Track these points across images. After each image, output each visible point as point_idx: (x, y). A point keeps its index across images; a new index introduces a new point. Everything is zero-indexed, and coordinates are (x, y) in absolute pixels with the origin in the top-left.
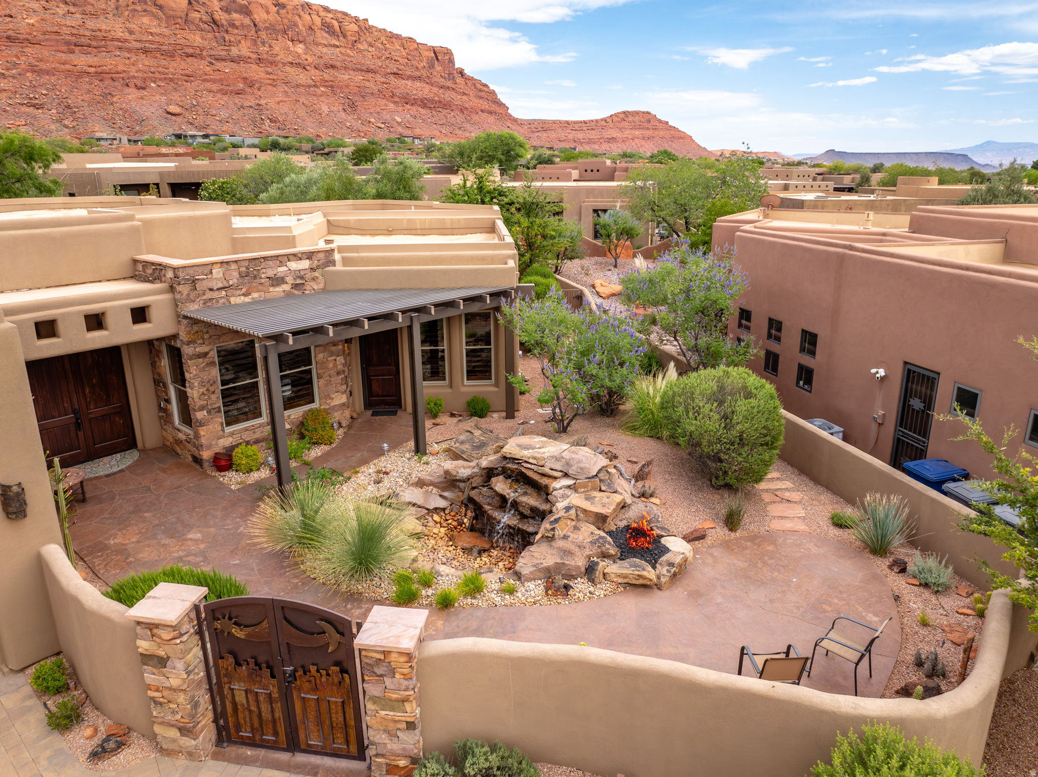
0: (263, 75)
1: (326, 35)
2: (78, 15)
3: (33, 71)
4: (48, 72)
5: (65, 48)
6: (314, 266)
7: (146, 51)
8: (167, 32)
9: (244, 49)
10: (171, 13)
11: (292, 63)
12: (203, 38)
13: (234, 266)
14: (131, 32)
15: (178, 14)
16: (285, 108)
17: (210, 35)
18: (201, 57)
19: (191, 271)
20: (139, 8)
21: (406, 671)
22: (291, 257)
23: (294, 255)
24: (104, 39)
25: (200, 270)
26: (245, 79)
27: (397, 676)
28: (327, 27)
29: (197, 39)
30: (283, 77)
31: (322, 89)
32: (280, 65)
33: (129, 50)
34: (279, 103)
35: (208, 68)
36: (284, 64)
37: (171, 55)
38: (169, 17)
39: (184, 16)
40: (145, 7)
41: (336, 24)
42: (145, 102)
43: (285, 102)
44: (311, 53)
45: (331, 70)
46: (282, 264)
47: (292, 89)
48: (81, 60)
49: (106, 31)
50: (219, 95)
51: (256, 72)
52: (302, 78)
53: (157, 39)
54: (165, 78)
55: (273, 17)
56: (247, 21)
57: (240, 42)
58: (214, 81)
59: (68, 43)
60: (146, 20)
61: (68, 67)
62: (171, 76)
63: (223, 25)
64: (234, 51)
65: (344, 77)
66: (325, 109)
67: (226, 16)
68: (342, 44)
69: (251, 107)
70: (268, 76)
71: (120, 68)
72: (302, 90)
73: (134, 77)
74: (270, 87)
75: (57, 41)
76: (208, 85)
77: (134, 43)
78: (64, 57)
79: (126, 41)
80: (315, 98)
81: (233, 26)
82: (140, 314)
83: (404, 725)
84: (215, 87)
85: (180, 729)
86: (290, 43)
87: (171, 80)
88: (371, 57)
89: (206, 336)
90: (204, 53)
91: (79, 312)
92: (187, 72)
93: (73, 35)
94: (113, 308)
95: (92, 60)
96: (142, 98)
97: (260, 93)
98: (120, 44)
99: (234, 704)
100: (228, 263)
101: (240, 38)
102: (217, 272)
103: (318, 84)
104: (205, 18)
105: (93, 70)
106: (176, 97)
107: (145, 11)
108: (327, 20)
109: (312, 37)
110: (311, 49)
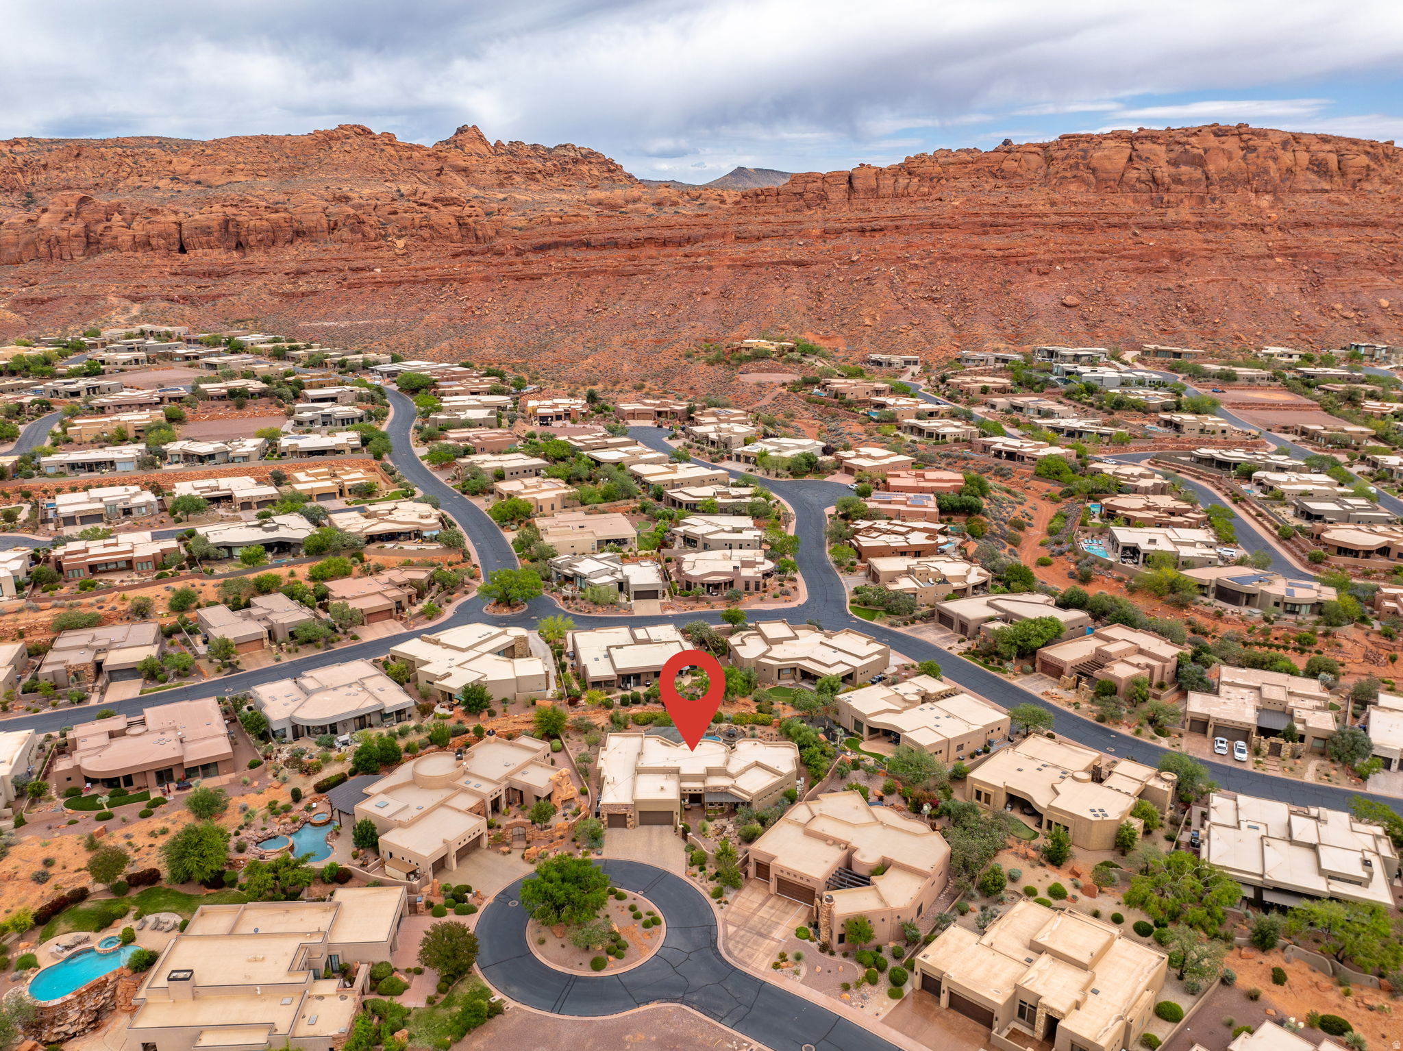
0: (1199, 245)
1: (1313, 177)
2: (1004, 189)
3: (944, 259)
4: (956, 260)
5: (980, 230)
7: (1063, 226)
8: (1092, 197)
9: (1185, 212)
10: (1105, 175)
11: (1245, 225)
12: (1136, 201)
14: (1053, 204)
15: (1112, 176)
16: (1214, 290)
17: (1145, 197)
18: (1125, 226)
20: (1068, 174)
24: (1023, 215)
26: (1173, 252)
28: (1319, 168)
29: (1127, 203)
30: (1226, 246)
31: (1278, 260)
32: (1229, 228)
33: (1045, 226)
34: (1208, 282)
35: (1130, 241)
36: (1234, 227)
37: (1090, 228)
38: (1099, 181)
39: (1118, 178)
40: (1075, 172)
41: (1333, 160)
42: (1042, 290)
43: (1218, 281)
44: (1280, 206)
45: (1303, 230)
47: (1234, 263)
48: (993, 242)
49: (1026, 206)
50: (1133, 276)
51: (1190, 240)
52: (1251, 244)
53: (1081, 209)
54: (1075, 259)
55: (1237, 164)
56: (1198, 174)
57: (1181, 201)
58: (1132, 258)
59: (984, 225)
60: (1073, 187)
61: (978, 252)
62: (1082, 255)
63: (1163, 184)
64: (1171, 215)
65: (1318, 239)
66: (1272, 289)
67: (1173, 170)
68: (1335, 187)
69: (1169, 289)
70: (1205, 246)
71: (1029, 250)
72: (1247, 263)
73: (1040, 261)
74: (1203, 261)
75: (975, 223)
76: (1124, 263)
77: (1053, 216)
78: (975, 239)
79: (1045, 215)
80: (1262, 274)
81: (1178, 181)
84: (1129, 264)
86: (1252, 195)
87: (1082, 259)
88: (1378, 201)
90: (1131, 221)
92: (1103, 248)
93: (992, 214)
95: (1001, 241)
96: (1041, 286)
97: (1187, 270)
98: (1037, 220)
101: (1183, 196)
103: (1275, 252)
104: (1143, 177)
105: (1001, 253)
106: (1079, 282)
107: (1075, 177)
108: (1321, 155)
109: (1288, 184)
110: (1282, 201)
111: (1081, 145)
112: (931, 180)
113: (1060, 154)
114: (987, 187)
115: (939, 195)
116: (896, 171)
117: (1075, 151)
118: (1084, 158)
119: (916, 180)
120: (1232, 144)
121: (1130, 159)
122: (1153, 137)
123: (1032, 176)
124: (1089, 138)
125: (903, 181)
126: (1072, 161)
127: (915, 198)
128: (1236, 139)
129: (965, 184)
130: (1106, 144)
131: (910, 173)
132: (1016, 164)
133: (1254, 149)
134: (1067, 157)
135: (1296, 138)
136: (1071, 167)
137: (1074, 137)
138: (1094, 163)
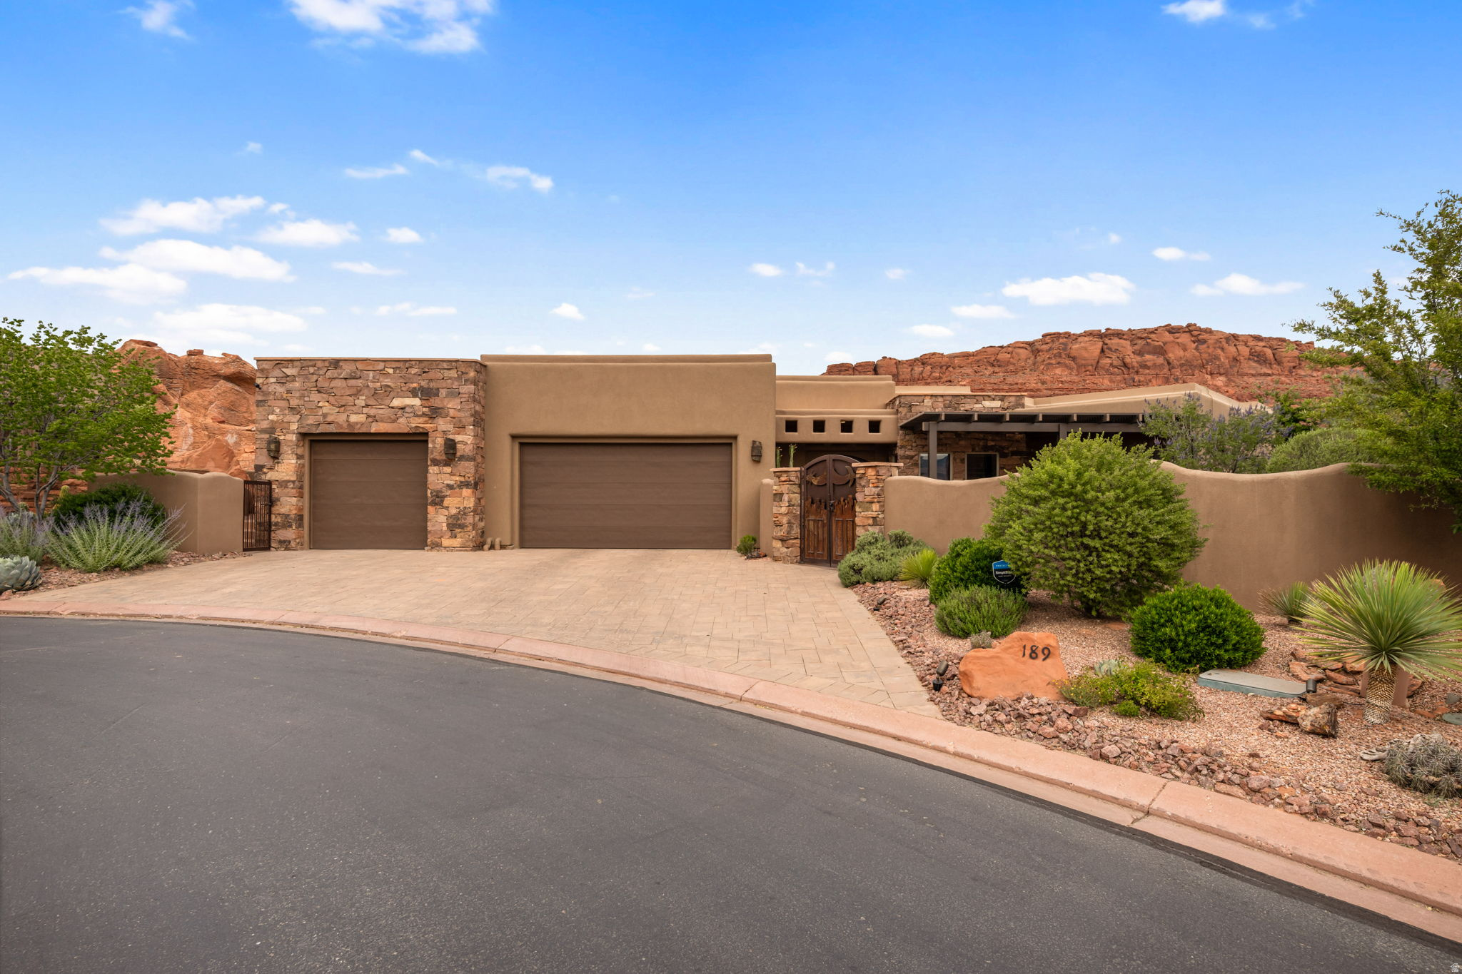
1: (1254, 364)
2: (1001, 374)
6: (1005, 406)
8: (1076, 379)
10: (1083, 362)
12: (1111, 381)
13: (940, 399)
14: (1043, 383)
15: (1089, 362)
17: (1119, 378)
19: (909, 399)
20: (1053, 361)
21: (874, 481)
22: (986, 398)
23: (989, 396)
25: (916, 399)
27: (871, 485)
28: (1258, 357)
29: (1105, 382)
38: (1079, 367)
39: (1095, 364)
40: (1059, 360)
41: (1269, 352)
44: (1233, 384)
46: (978, 402)
49: (1022, 384)
53: (1067, 386)
55: (1191, 352)
56: (1160, 360)
57: (1150, 381)
60: (1058, 371)
63: (1133, 368)
67: (1139, 358)
68: (1275, 372)
77: (1045, 391)
79: (1038, 390)
81: (1146, 367)
82: (874, 426)
83: (871, 521)
85: (782, 540)
86: (1208, 377)
88: (1315, 382)
89: (914, 445)
91: (838, 418)
94: (858, 418)
99: (808, 531)
100: (936, 396)
101: (1151, 377)
102: (928, 402)
104: (1115, 363)
107: (1059, 363)
108: (1258, 349)
109: (1236, 369)
110: (1234, 382)
111: (1061, 340)
112: (941, 367)
113: (1045, 347)
114: (987, 373)
115: (949, 378)
116: (912, 363)
117: (1056, 344)
118: (1065, 349)
119: (929, 367)
120: (1185, 338)
121: (1102, 351)
122: (1119, 334)
123: (1023, 364)
124: (1067, 335)
125: (918, 369)
126: (1055, 352)
127: (929, 381)
128: (1187, 335)
129: (969, 371)
130: (1080, 339)
131: (923, 364)
132: (1009, 356)
133: (1204, 341)
134: (1050, 349)
135: (1235, 337)
136: (1055, 356)
137: (1054, 334)
138: (1073, 353)
